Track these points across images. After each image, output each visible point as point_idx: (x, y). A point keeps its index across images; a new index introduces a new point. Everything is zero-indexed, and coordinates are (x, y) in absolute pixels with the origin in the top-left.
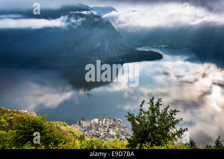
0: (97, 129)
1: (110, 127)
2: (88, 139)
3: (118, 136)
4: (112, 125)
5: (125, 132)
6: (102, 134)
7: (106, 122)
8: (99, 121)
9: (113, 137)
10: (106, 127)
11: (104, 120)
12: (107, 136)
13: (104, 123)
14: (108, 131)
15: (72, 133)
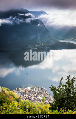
0: (30, 94)
1: (38, 94)
2: (23, 101)
3: (43, 100)
4: (40, 92)
5: (48, 98)
6: (32, 98)
7: (35, 90)
8: (31, 89)
9: (40, 101)
10: (35, 93)
11: (35, 88)
12: (36, 99)
13: (34, 90)
14: (37, 96)
15: (13, 96)
